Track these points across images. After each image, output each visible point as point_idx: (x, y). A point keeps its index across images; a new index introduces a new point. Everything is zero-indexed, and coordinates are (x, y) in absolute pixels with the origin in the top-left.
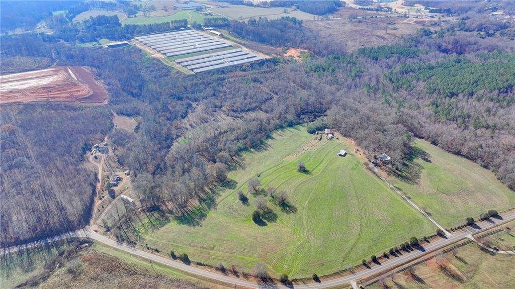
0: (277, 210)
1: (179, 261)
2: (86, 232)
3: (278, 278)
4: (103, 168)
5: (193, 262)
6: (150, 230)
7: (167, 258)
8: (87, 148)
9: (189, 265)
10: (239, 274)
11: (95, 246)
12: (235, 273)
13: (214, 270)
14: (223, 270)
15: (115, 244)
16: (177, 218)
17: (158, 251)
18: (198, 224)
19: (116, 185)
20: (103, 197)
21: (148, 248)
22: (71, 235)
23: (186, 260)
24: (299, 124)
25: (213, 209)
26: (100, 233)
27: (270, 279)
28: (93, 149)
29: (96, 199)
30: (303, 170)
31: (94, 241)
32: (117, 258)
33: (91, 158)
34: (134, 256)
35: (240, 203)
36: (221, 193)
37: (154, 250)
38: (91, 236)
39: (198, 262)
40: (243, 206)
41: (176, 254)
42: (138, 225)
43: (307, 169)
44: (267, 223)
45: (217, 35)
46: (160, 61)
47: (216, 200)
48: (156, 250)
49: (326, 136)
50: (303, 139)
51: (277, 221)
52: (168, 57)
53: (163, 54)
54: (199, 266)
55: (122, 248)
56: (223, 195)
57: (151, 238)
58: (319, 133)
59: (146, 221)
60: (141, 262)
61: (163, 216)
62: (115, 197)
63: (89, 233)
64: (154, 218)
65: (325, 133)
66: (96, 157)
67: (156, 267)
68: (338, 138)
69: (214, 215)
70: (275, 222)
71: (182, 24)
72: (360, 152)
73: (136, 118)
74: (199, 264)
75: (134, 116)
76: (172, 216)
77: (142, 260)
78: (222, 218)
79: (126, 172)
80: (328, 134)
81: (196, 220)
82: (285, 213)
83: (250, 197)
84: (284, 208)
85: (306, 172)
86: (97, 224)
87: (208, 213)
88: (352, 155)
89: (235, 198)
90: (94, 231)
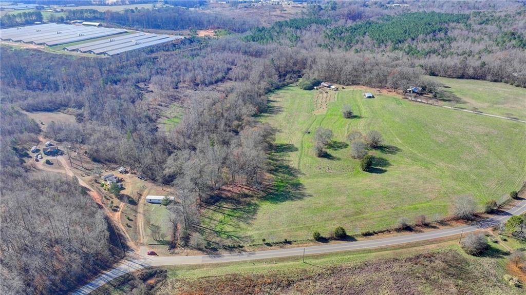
0: (377, 154)
1: (333, 242)
2: (136, 261)
3: (484, 210)
4: (76, 173)
5: (357, 236)
6: (241, 224)
7: (314, 245)
9: (356, 240)
10: (433, 225)
11: (175, 274)
12: (427, 225)
13: (395, 233)
14: (407, 228)
15: (209, 259)
16: (264, 198)
17: (290, 243)
18: (304, 195)
19: (122, 188)
20: (118, 207)
21: (268, 244)
22: (109, 276)
23: (342, 236)
24: (285, 86)
25: (299, 175)
26: (164, 255)
27: (476, 215)
28: (32, 155)
29: (108, 213)
30: (350, 115)
31: (164, 269)
32: (235, 275)
33: (41, 165)
34: (259, 261)
35: (325, 160)
36: (287, 158)
37: (282, 243)
38: (150, 263)
39: (364, 232)
40: (335, 162)
41: (322, 235)
42: (213, 225)
43: (355, 114)
44: (384, 169)
45: (95, 26)
46: (39, 51)
47: (291, 166)
48: (284, 243)
49: (329, 89)
50: (308, 95)
51: (392, 163)
52: (51, 46)
53: (38, 44)
54: (369, 237)
55: (227, 259)
56: (292, 159)
57: (257, 232)
58: (318, 87)
59: (220, 217)
60: (280, 264)
61: (239, 202)
62: (135, 202)
63: (143, 261)
64: (228, 209)
65: (325, 86)
66: (48, 162)
67: (314, 261)
68: (343, 88)
69: (309, 181)
70: (391, 165)
71: (34, 18)
72: (384, 92)
73: (67, 110)
74: (367, 234)
75: (59, 109)
76: (253, 199)
77: (278, 261)
78: (326, 180)
79: (119, 170)
80: (329, 87)
81: (293, 192)
82: (390, 154)
83: (330, 151)
84: (382, 150)
85: (355, 117)
86: (142, 244)
87: (299, 181)
88: (379, 95)
89: (312, 158)
90: (149, 254)
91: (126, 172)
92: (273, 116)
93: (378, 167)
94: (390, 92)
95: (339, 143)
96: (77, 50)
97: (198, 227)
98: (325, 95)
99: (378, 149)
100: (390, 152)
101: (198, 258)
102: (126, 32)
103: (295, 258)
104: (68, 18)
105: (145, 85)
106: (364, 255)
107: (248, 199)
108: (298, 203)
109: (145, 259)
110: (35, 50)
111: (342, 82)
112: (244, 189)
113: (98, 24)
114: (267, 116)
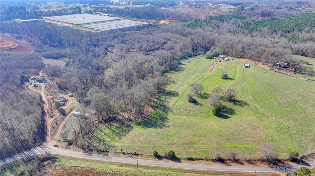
0: (230, 105)
1: (166, 160)
2: (44, 149)
3: (287, 158)
4: (45, 94)
5: (183, 159)
6: (117, 138)
7: (151, 160)
8: (24, 80)
9: (180, 162)
10: (242, 162)
11: (60, 161)
12: (237, 161)
13: (211, 162)
14: (221, 161)
15: (85, 156)
16: (139, 124)
17: (137, 155)
18: (164, 126)
19: (64, 105)
20: (54, 115)
21: (124, 154)
22: (26, 154)
23: (173, 157)
24: (196, 55)
25: (169, 112)
26: (62, 147)
27: (279, 161)
28: (30, 81)
29: (47, 118)
31: (57, 157)
32: (92, 169)
33: (31, 87)
34: (112, 163)
35: (192, 104)
36: (169, 100)
37: (132, 154)
39: (189, 157)
40: (197, 107)
41: (160, 154)
42: (101, 136)
43: (229, 77)
44: (229, 116)
45: (106, 15)
46: (69, 27)
47: (168, 105)
48: (134, 154)
49: (223, 59)
50: (207, 62)
51: (237, 113)
52: (75, 25)
53: (70, 24)
54: (191, 161)
55: (95, 158)
56: (171, 102)
57: (122, 144)
58: (216, 58)
59: (107, 131)
60: (123, 168)
61: (123, 124)
62: (66, 114)
63: (48, 149)
64: (114, 127)
65: (221, 58)
66: (35, 86)
67: (144, 170)
68: (233, 60)
69: (174, 116)
70: (236, 114)
71: (77, 10)
72: (259, 64)
73: (63, 59)
74: (191, 159)
75: (60, 58)
76: (132, 123)
77: (123, 166)
78: (184, 118)
79: (69, 95)
80: (223, 58)
81: (159, 122)
82: (239, 107)
83: (197, 99)
84: (234, 103)
85: (230, 79)
86: (55, 140)
87: (167, 116)
88: (255, 66)
89: (185, 102)
90: (54, 146)
91: (72, 96)
92: (176, 74)
93: (225, 114)
94: (263, 64)
95: (208, 95)
96: (86, 28)
97: (92, 135)
98: (219, 62)
99: (232, 102)
100: (240, 105)
101: (79, 154)
102: (119, 19)
104: (94, 11)
105: (112, 49)
106: (181, 173)
107: (129, 123)
108: (159, 130)
109: (50, 148)
110: (67, 27)
111: (233, 55)
112: (131, 116)
113: (107, 14)
114: (173, 73)
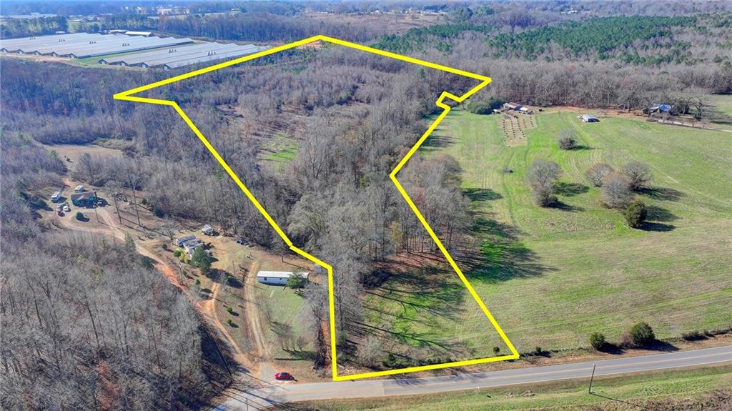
0: (647, 201)
1: (631, 352)
2: (255, 392)
5: (676, 340)
9: (676, 349)
16: (470, 275)
17: (546, 354)
18: (540, 269)
19: (212, 259)
20: (208, 291)
23: (647, 341)
26: (308, 379)
28: (53, 205)
30: (571, 146)
33: (69, 222)
34: (497, 391)
35: (556, 212)
36: (488, 210)
37: (531, 355)
38: (284, 395)
39: (688, 332)
40: (576, 215)
41: (610, 339)
42: (387, 321)
43: (579, 144)
44: (667, 223)
45: (145, 36)
46: (63, 65)
47: (499, 222)
48: (536, 354)
49: (518, 111)
50: (486, 121)
51: (677, 215)
52: (80, 58)
53: (61, 56)
54: (700, 342)
56: (499, 212)
57: (476, 335)
58: (500, 111)
59: (396, 307)
60: (542, 397)
61: (423, 282)
62: (239, 283)
63: (268, 391)
64: (407, 295)
65: (511, 109)
66: (80, 217)
67: (609, 391)
68: (540, 110)
69: (541, 244)
70: (677, 218)
71: (55, 25)
72: (612, 113)
73: (108, 142)
74: (694, 338)
75: (95, 142)
76: (449, 277)
77: (537, 391)
78: (572, 244)
79: (203, 230)
80: (517, 109)
81: (518, 263)
82: (668, 201)
83: (561, 198)
84: (651, 194)
85: (580, 148)
86: (263, 359)
87: (522, 245)
88: (605, 117)
89: (532, 208)
90: (278, 378)
91: (216, 234)
93: (655, 222)
94: (622, 113)
95: (571, 185)
96: (121, 63)
97: (360, 326)
98: (515, 120)
99: (644, 193)
100: (666, 198)
102: (192, 42)
103: (569, 385)
104: (104, 27)
105: (230, 108)
106: (707, 378)
107: (440, 276)
108: (532, 283)
109: (273, 388)
110: (57, 63)
111: (536, 102)
112: (427, 260)
113: (148, 33)
114: (431, 150)
